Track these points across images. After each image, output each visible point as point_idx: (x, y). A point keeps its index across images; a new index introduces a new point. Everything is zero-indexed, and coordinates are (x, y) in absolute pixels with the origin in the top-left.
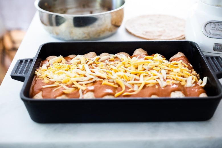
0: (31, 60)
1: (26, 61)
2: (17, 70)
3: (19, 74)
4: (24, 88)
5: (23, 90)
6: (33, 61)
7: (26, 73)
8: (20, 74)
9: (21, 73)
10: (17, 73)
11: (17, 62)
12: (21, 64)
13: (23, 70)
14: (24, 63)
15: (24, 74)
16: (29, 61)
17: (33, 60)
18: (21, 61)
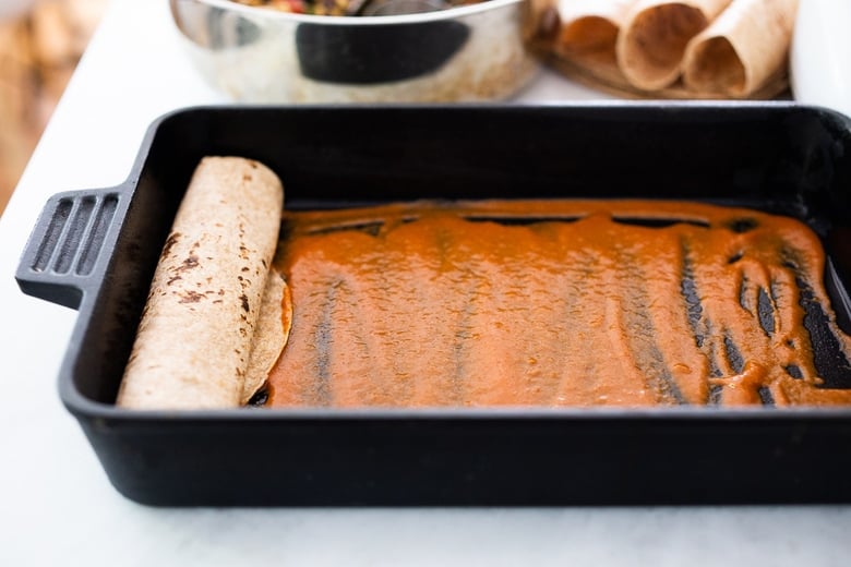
0: (111, 199)
1: (88, 201)
2: (47, 249)
3: (53, 273)
4: (76, 348)
5: (72, 363)
6: (117, 201)
7: (85, 266)
8: (56, 270)
9: (63, 265)
10: (47, 269)
11: (45, 207)
12: (65, 216)
13: (74, 251)
14: (78, 214)
15: (78, 271)
16: (99, 201)
17: (120, 198)
18: (65, 204)
